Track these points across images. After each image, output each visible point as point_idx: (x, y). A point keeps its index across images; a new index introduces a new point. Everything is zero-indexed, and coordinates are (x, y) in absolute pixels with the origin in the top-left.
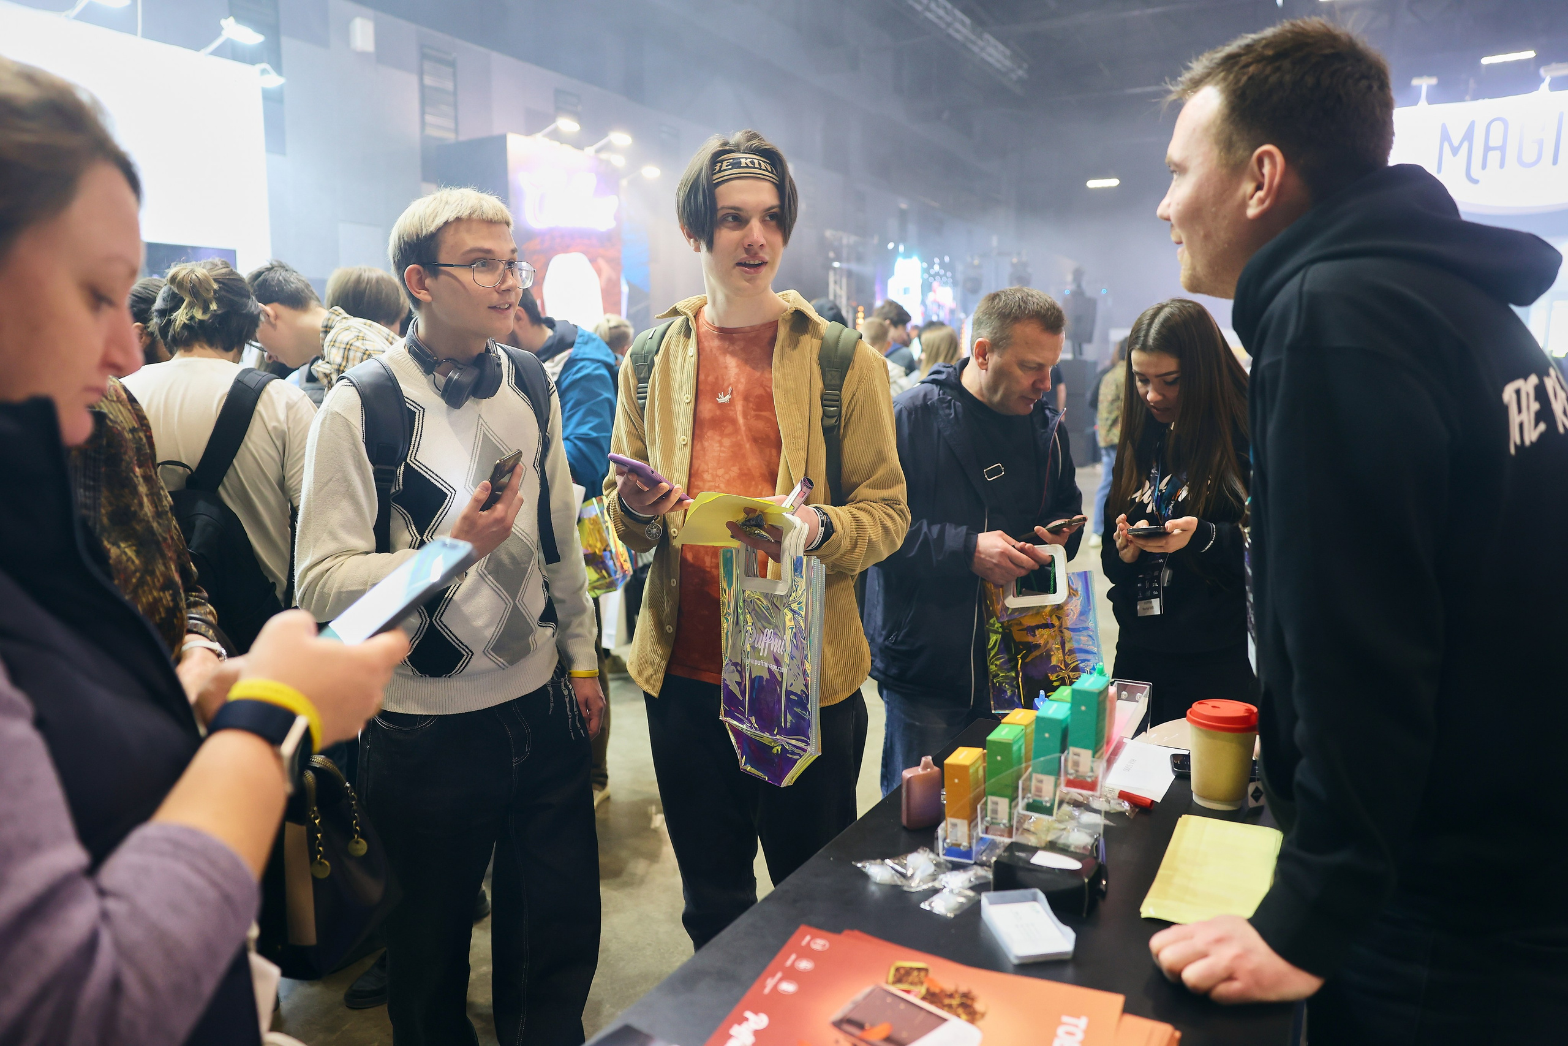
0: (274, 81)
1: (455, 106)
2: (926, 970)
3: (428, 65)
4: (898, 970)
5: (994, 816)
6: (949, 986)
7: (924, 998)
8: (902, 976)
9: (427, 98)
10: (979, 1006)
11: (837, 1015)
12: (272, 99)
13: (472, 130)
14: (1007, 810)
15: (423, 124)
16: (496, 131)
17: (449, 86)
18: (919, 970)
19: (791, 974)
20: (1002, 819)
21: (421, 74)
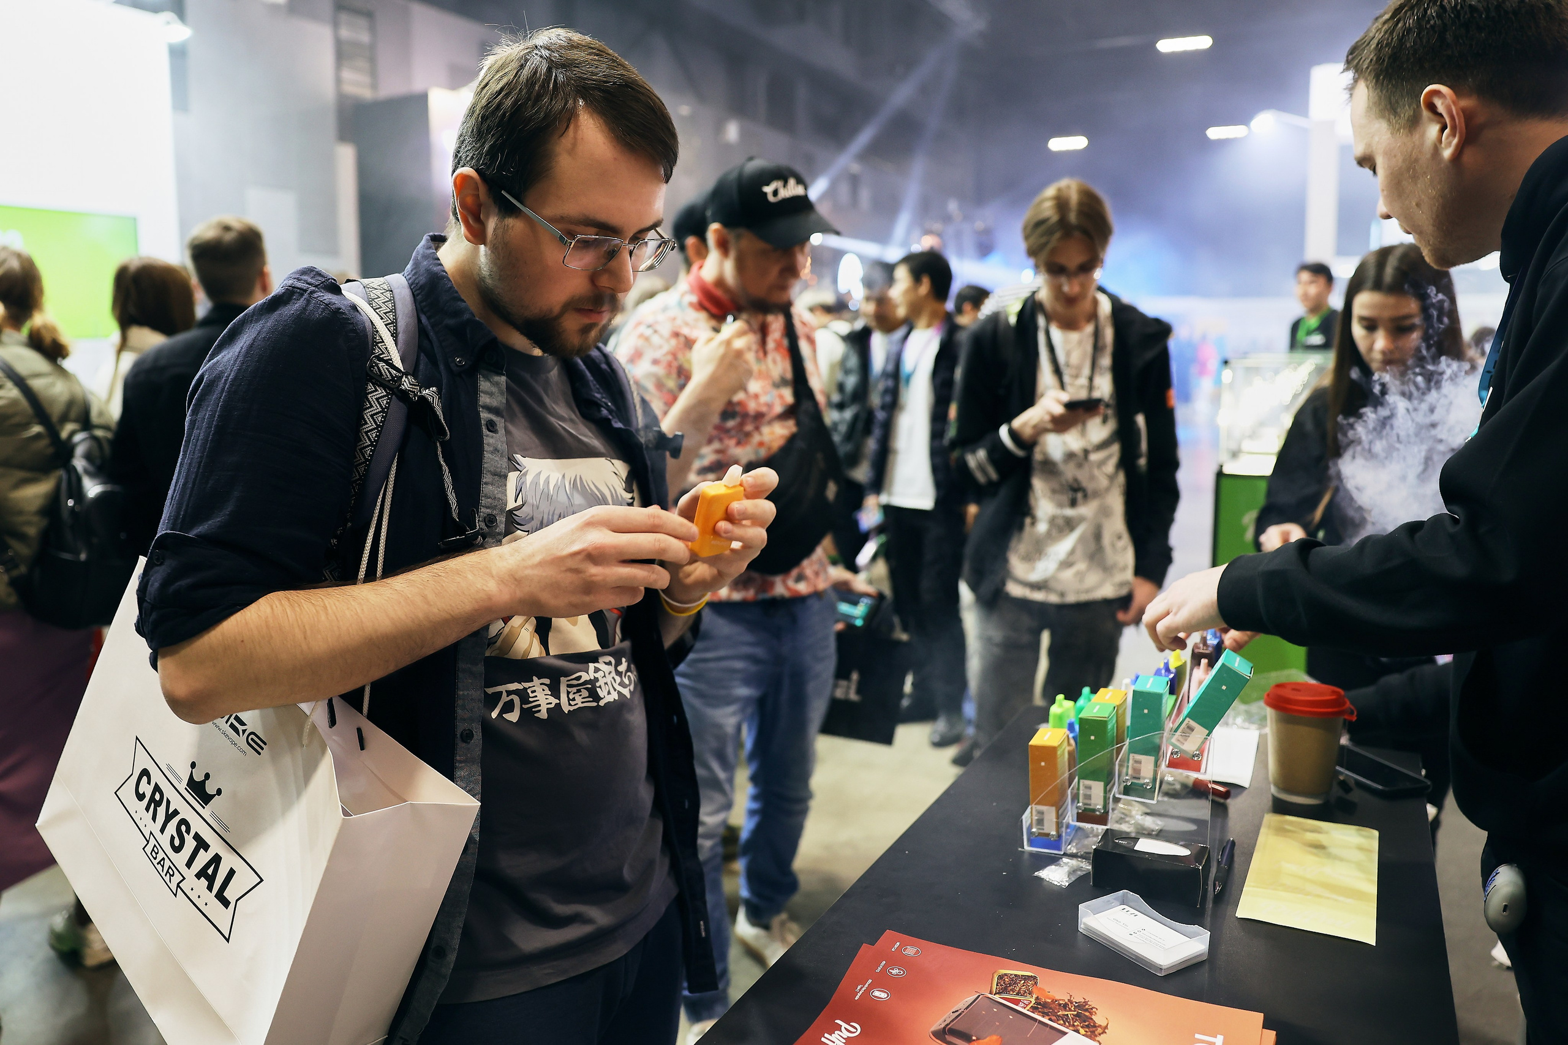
0: (180, 32)
1: (372, 60)
2: (1035, 978)
3: (344, 17)
4: (1001, 977)
5: (1087, 801)
6: (1062, 996)
7: (1034, 1009)
8: (1006, 985)
9: (343, 54)
10: (1099, 1019)
11: (938, 1025)
12: (178, 53)
13: (391, 87)
14: (1102, 794)
15: (338, 81)
16: (417, 86)
17: (364, 37)
18: (1026, 978)
19: (882, 981)
20: (1096, 805)
21: (336, 25)
